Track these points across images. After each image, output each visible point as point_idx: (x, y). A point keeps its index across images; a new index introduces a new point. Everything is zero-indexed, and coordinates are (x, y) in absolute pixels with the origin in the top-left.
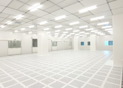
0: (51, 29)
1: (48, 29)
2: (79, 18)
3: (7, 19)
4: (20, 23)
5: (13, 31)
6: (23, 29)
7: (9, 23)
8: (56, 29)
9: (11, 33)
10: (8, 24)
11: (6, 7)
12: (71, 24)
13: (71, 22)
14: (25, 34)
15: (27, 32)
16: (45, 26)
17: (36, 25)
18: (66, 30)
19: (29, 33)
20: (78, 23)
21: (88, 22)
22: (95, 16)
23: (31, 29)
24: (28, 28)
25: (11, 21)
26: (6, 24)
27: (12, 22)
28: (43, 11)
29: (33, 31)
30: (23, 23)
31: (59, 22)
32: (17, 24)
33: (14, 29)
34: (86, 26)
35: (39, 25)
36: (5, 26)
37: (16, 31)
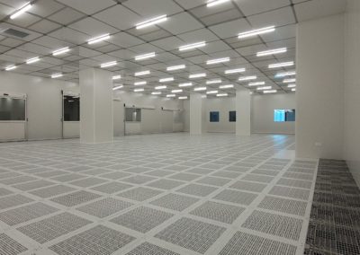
0: (123, 65)
1: (112, 63)
2: (206, 27)
4: (24, 35)
6: (32, 60)
12: (183, 48)
13: (184, 42)
14: (39, 80)
15: (44, 72)
16: (104, 51)
17: (75, 46)
19: (54, 76)
20: (201, 44)
21: (232, 46)
22: (250, 26)
23: (59, 62)
24: (50, 55)
29: (65, 70)
30: (33, 36)
31: (147, 39)
32: (13, 41)
33: (2, 57)
34: (226, 60)
35: (85, 45)
37: (9, 68)
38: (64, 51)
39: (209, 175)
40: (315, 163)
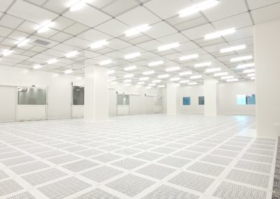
0: (115, 62)
1: (108, 62)
2: (179, 32)
3: (16, 30)
4: (47, 43)
5: (31, 67)
6: (52, 61)
7: (23, 42)
8: (126, 61)
9: (26, 71)
10: (19, 46)
12: (161, 48)
13: (162, 43)
14: (56, 75)
15: (60, 70)
16: (103, 53)
17: (82, 50)
18: (151, 64)
19: (67, 72)
20: (176, 45)
21: (200, 45)
22: (215, 29)
23: (70, 62)
24: (64, 57)
25: (27, 38)
26: (14, 47)
27: (29, 40)
28: (100, 10)
29: (74, 67)
30: (53, 44)
31: (134, 43)
32: (39, 48)
33: (31, 60)
34: (195, 56)
35: (88, 49)
36: (12, 51)
37: (36, 67)
38: (72, 54)
39: (183, 149)
40: (275, 140)
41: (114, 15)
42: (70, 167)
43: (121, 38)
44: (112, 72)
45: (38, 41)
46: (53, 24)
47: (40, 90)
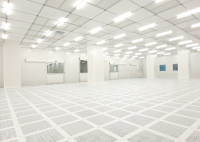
0: (108, 42)
1: (103, 42)
3: (44, 26)
4: (63, 33)
6: (66, 44)
7: (48, 33)
8: (115, 40)
9: (51, 52)
10: (46, 36)
11: (44, 5)
12: (141, 29)
13: (141, 25)
14: (69, 53)
15: (71, 50)
16: (99, 36)
17: (85, 35)
18: (133, 42)
21: (173, 23)
22: (186, 9)
23: (78, 44)
24: (74, 41)
25: (51, 30)
26: (44, 37)
27: (52, 32)
28: (96, 6)
29: (80, 48)
30: (66, 33)
31: (120, 27)
32: (58, 36)
33: (54, 44)
34: (170, 32)
35: (89, 34)
36: (43, 40)
37: (57, 49)
38: (79, 38)
41: (105, 8)
42: (80, 114)
43: (111, 24)
44: (106, 49)
45: (58, 32)
46: (66, 20)
47: (60, 64)
